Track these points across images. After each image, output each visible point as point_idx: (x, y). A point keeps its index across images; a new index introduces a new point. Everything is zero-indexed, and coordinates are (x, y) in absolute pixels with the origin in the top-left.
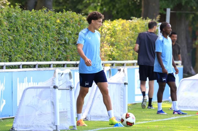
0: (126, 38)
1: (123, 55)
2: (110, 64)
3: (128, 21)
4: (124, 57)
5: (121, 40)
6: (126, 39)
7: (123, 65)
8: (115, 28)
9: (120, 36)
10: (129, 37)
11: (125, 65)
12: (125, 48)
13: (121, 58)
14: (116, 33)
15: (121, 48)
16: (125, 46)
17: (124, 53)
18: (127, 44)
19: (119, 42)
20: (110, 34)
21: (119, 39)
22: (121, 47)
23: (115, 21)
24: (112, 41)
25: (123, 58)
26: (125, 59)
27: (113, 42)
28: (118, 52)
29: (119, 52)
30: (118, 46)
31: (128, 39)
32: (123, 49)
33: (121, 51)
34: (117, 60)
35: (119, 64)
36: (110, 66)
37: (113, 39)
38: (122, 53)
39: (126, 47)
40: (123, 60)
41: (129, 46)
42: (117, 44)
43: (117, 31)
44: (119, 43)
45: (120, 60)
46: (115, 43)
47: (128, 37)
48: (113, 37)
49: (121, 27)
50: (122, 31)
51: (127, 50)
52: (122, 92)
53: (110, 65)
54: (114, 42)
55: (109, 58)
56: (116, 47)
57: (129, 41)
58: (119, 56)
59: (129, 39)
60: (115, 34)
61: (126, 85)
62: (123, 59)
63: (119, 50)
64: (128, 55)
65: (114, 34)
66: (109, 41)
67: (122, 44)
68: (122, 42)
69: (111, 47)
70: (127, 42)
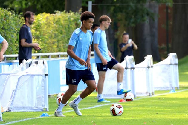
0: (51, 31)
1: (48, 47)
2: (36, 56)
3: (52, 14)
4: (49, 49)
5: (46, 33)
6: (51, 32)
7: (48, 57)
8: (39, 22)
9: (44, 29)
10: (53, 30)
11: (50, 57)
12: (50, 41)
13: (46, 50)
14: (41, 27)
15: (46, 41)
16: (50, 39)
17: (49, 45)
18: (52, 37)
19: (44, 35)
20: (35, 27)
21: (44, 32)
22: (46, 40)
23: (39, 15)
24: (37, 34)
25: (48, 50)
26: (50, 51)
27: (38, 35)
28: (43, 45)
29: (44, 44)
30: (43, 39)
31: (52, 32)
32: (48, 42)
33: (46, 43)
34: (42, 52)
35: (44, 56)
36: (36, 58)
37: (38, 33)
38: (47, 45)
39: (51, 40)
40: (48, 53)
41: (53, 38)
42: (42, 37)
43: (42, 24)
44: (44, 36)
45: (46, 52)
46: (39, 36)
47: (52, 30)
48: (38, 31)
49: (45, 21)
50: (46, 24)
51: (52, 42)
52: (43, 83)
53: (36, 57)
54: (39, 35)
55: (34, 51)
56: (41, 40)
57: (53, 34)
58: (44, 48)
59: (54, 32)
60: (40, 28)
61: (47, 76)
62: (48, 52)
63: (44, 43)
64: (53, 47)
65: (38, 28)
67: (47, 37)
68: (47, 35)
69: (36, 40)
70: (52, 35)
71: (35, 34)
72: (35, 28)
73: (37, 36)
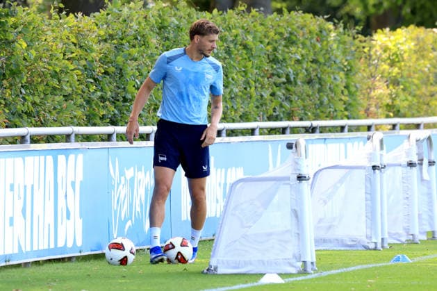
0: (426, 67)
1: (420, 105)
2: (390, 124)
3: (429, 30)
4: (422, 109)
5: (414, 72)
6: (426, 69)
7: (417, 126)
8: (399, 46)
9: (411, 64)
10: (430, 64)
11: (422, 126)
12: (424, 90)
13: (415, 112)
14: (403, 57)
15: (414, 90)
16: (424, 86)
17: (421, 100)
18: (429, 80)
19: (409, 76)
20: (389, 58)
21: (409, 71)
22: (414, 87)
23: (399, 30)
24: (394, 74)
25: (419, 112)
26: (422, 114)
27: (395, 76)
28: (407, 100)
29: (410, 98)
30: (408, 85)
31: (429, 69)
32: (418, 92)
33: (414, 96)
34: (404, 116)
35: (408, 124)
36: (390, 129)
37: (396, 70)
38: (415, 100)
39: (426, 88)
40: (418, 117)
41: (431, 84)
42: (405, 82)
43: (405, 52)
44: (410, 80)
45: (413, 116)
46: (400, 80)
47: (428, 66)
48: (396, 66)
49: (413, 44)
50: (416, 52)
51: (428, 94)
53: (390, 127)
54: (399, 76)
55: (387, 113)
56: (402, 87)
57: (431, 75)
58: (410, 107)
59: (432, 69)
60: (401, 59)
62: (418, 114)
63: (409, 95)
64: (431, 104)
65: (397, 60)
66: (386, 74)
67: (416, 81)
68: (416, 75)
69: (391, 87)
70: (428, 77)
71: (389, 73)
72: (389, 61)
73: (393, 78)
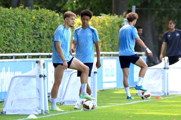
52: (92, 79)
61: (96, 74)
